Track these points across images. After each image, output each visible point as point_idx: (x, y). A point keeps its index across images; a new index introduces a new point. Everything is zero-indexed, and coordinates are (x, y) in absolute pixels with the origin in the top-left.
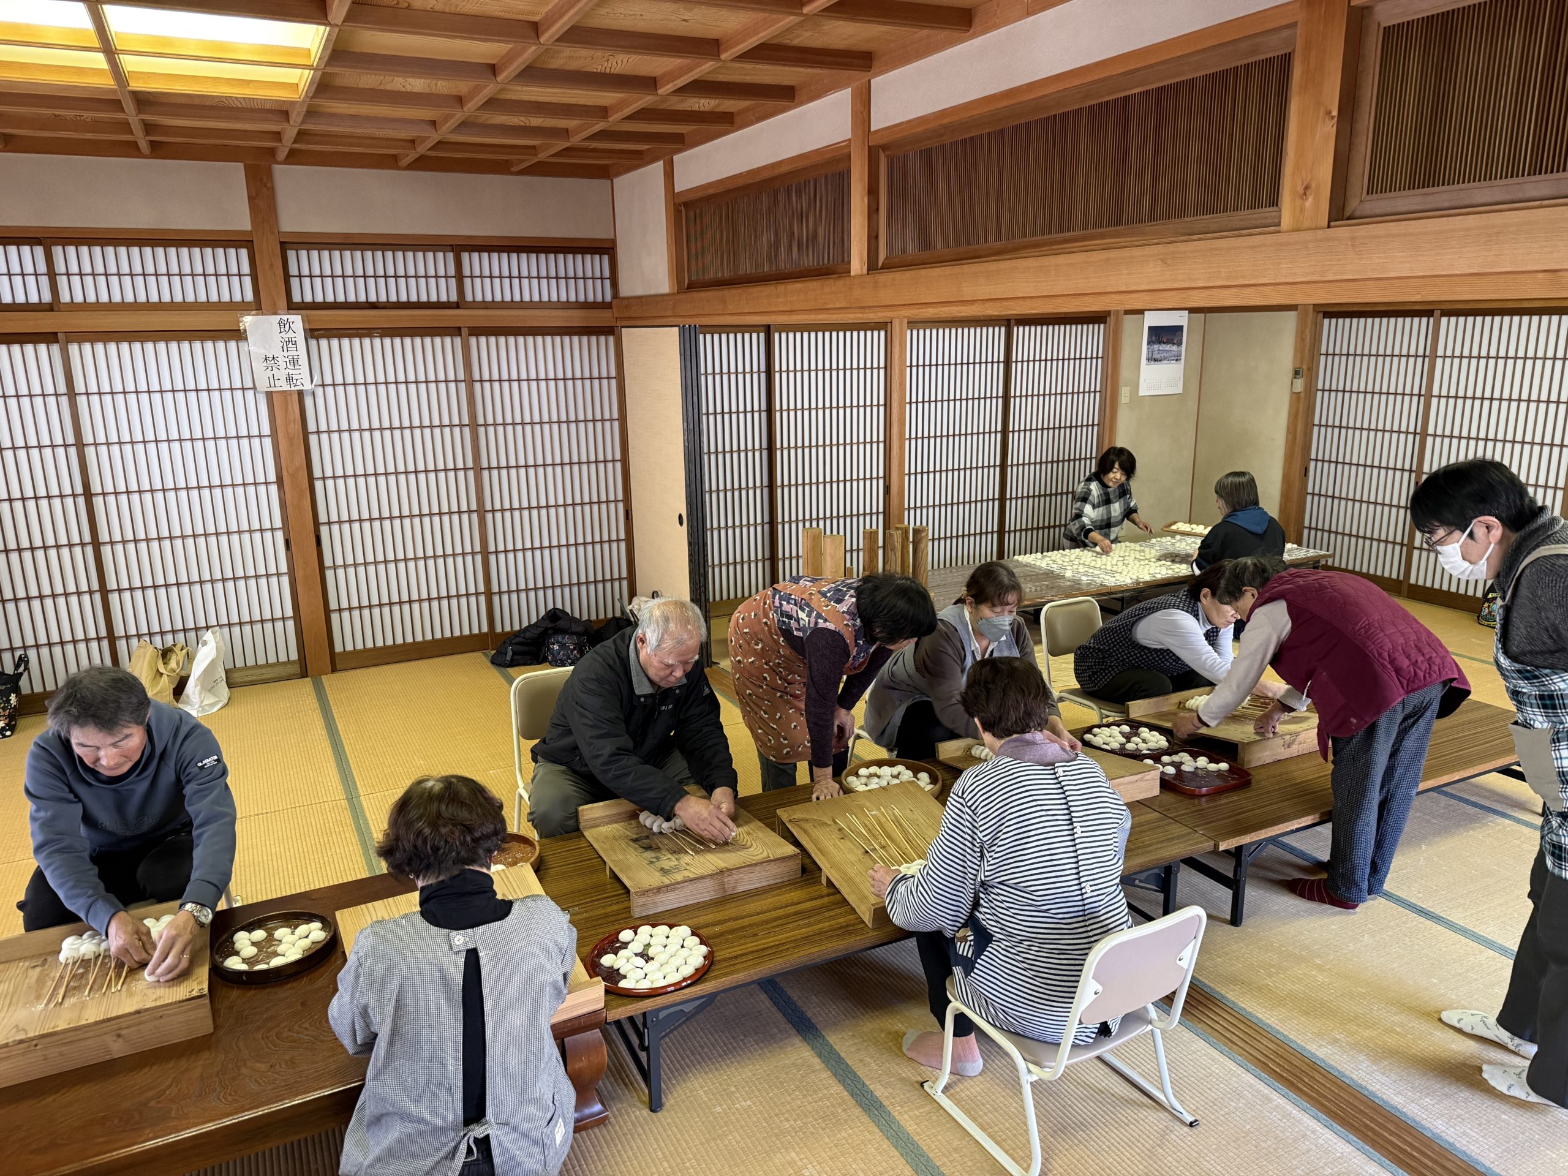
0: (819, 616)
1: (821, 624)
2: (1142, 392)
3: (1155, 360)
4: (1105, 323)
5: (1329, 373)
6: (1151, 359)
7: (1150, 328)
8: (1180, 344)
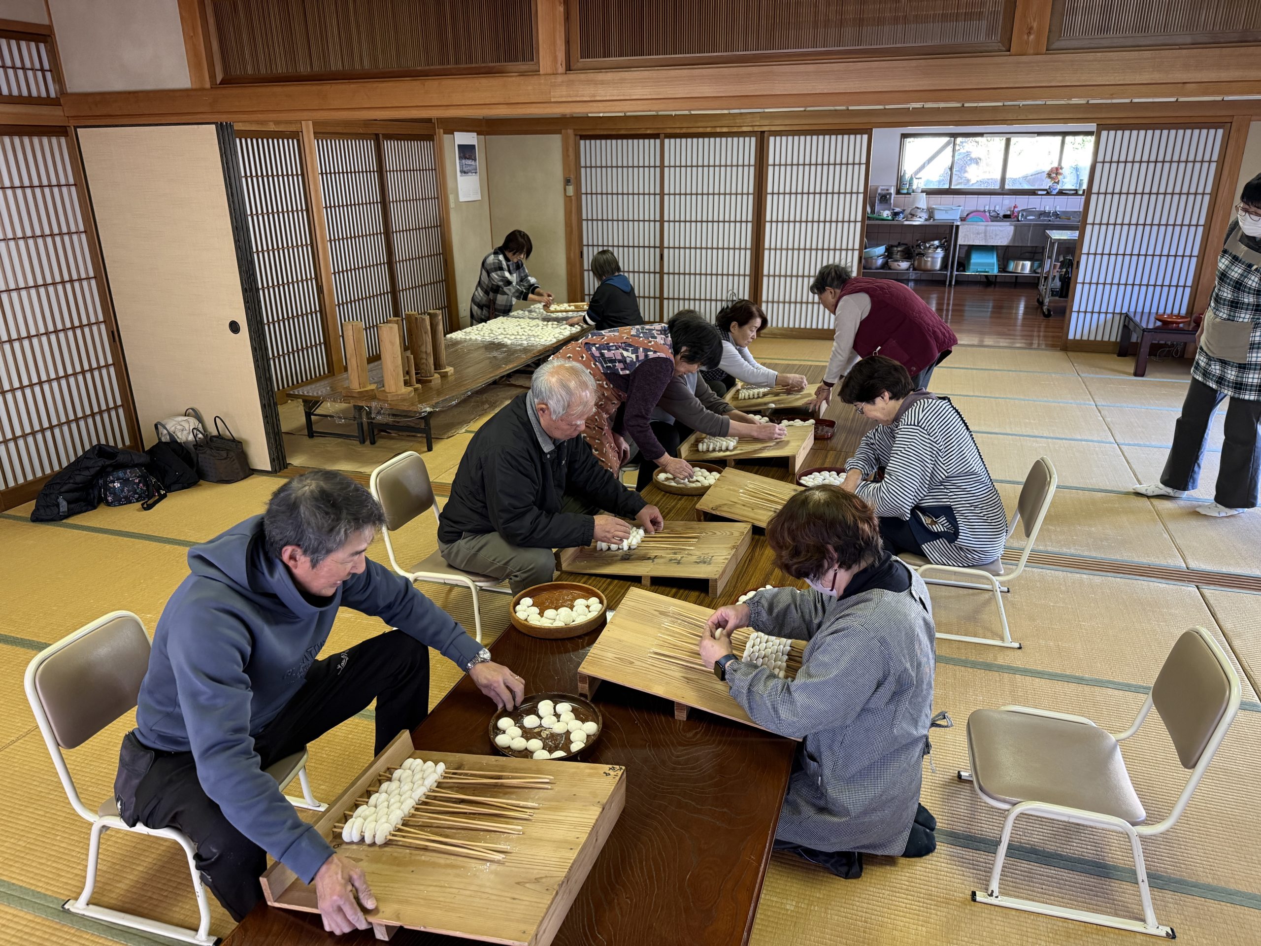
0: (646, 350)
1: (651, 355)
2: (462, 199)
3: (465, 173)
4: (433, 141)
5: (589, 180)
6: (463, 172)
7: (459, 146)
8: (475, 160)
